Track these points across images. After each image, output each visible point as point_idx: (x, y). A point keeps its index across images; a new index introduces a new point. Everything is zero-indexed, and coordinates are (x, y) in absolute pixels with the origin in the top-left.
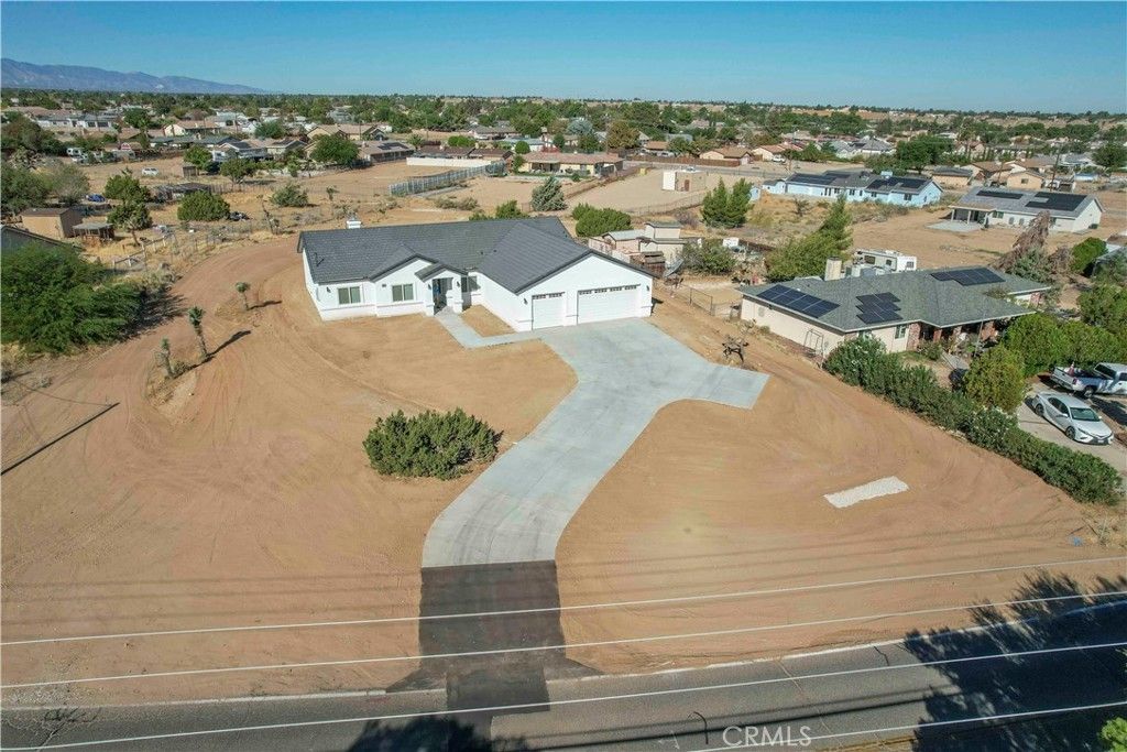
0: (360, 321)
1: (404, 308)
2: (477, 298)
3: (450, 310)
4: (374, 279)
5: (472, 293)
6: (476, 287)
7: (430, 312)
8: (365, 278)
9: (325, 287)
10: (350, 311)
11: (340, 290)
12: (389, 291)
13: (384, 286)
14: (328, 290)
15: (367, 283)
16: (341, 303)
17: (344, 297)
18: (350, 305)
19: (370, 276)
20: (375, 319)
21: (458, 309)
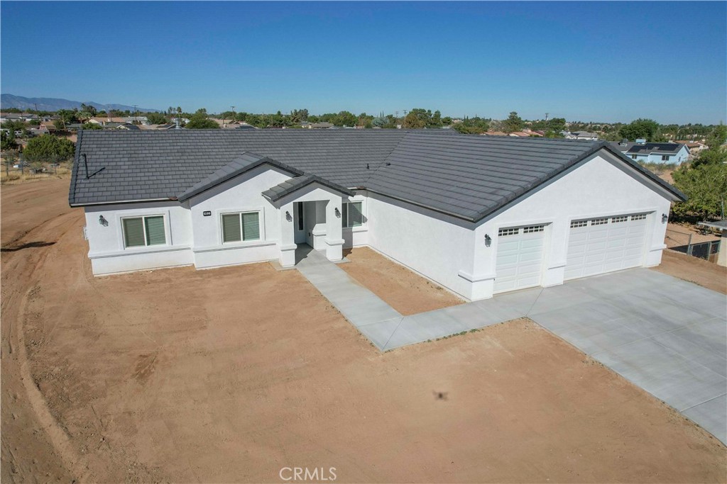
0: (164, 276)
1: (242, 253)
2: (362, 236)
3: (321, 257)
4: (187, 200)
5: (355, 228)
6: (360, 219)
7: (288, 260)
8: (172, 201)
9: (97, 215)
10: (145, 258)
11: (126, 222)
12: (216, 223)
13: (207, 214)
14: (103, 221)
15: (177, 210)
16: (128, 244)
17: (134, 234)
18: (146, 248)
19: (180, 195)
20: (190, 273)
21: (335, 254)
